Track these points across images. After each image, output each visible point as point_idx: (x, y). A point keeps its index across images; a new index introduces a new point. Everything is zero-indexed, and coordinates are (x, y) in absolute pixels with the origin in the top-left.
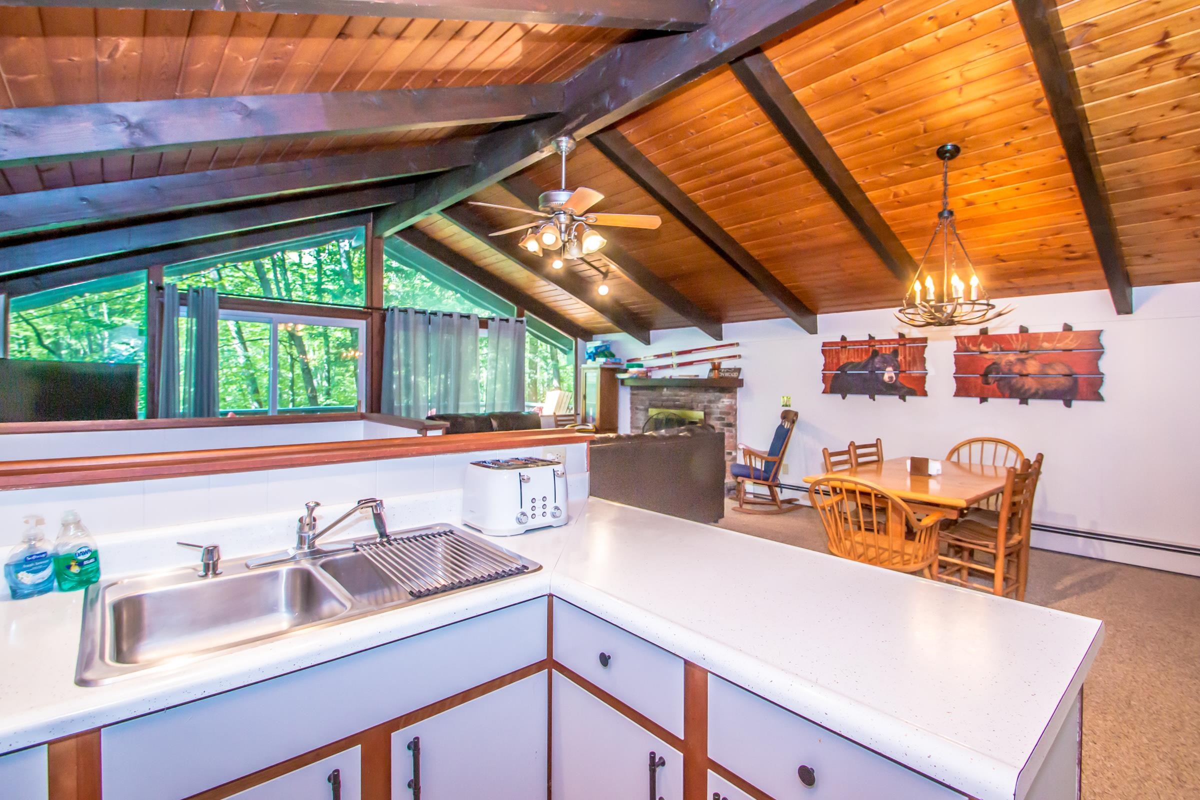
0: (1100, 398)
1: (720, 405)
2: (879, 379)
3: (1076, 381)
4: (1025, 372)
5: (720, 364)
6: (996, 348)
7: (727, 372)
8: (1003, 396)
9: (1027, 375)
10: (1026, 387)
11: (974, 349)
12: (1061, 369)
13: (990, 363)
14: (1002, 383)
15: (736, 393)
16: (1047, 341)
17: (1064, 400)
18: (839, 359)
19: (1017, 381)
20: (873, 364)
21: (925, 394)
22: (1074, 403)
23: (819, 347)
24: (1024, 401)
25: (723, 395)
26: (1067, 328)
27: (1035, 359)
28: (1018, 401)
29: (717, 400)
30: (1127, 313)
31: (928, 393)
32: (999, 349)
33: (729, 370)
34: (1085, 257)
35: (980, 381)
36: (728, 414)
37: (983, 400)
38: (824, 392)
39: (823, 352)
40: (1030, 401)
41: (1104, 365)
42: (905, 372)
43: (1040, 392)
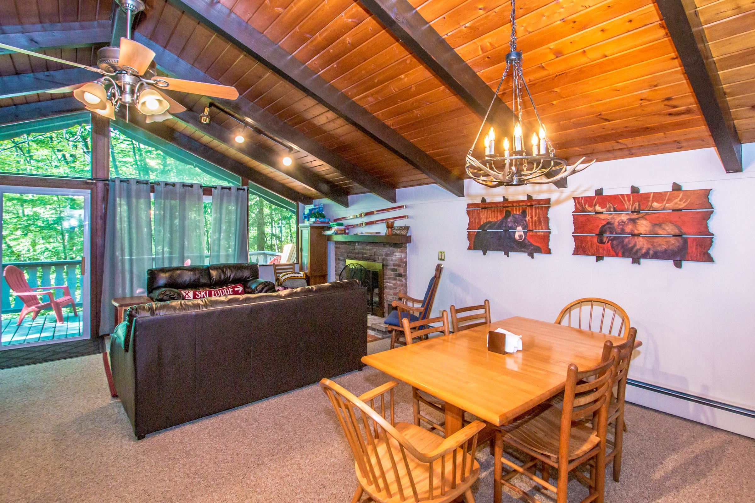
0: (710, 259)
1: (394, 258)
2: (511, 237)
3: (685, 241)
4: (636, 232)
5: (393, 223)
6: (610, 207)
7: (399, 229)
8: (617, 255)
9: (639, 235)
10: (638, 247)
11: (590, 209)
12: (670, 229)
13: (604, 223)
14: (615, 242)
15: (406, 247)
16: (657, 202)
17: (674, 261)
18: (480, 219)
19: (630, 242)
20: (506, 223)
21: (549, 252)
22: (684, 263)
23: (464, 208)
24: (636, 261)
25: (395, 249)
26: (677, 188)
27: (646, 219)
28: (630, 260)
29: (392, 254)
30: (737, 171)
31: (552, 251)
32: (612, 209)
33: (401, 228)
34: (688, 111)
35: (595, 240)
36: (399, 266)
37: (599, 258)
38: (469, 248)
39: (468, 212)
40: (642, 260)
41: (713, 225)
42: (533, 230)
43: (651, 252)
